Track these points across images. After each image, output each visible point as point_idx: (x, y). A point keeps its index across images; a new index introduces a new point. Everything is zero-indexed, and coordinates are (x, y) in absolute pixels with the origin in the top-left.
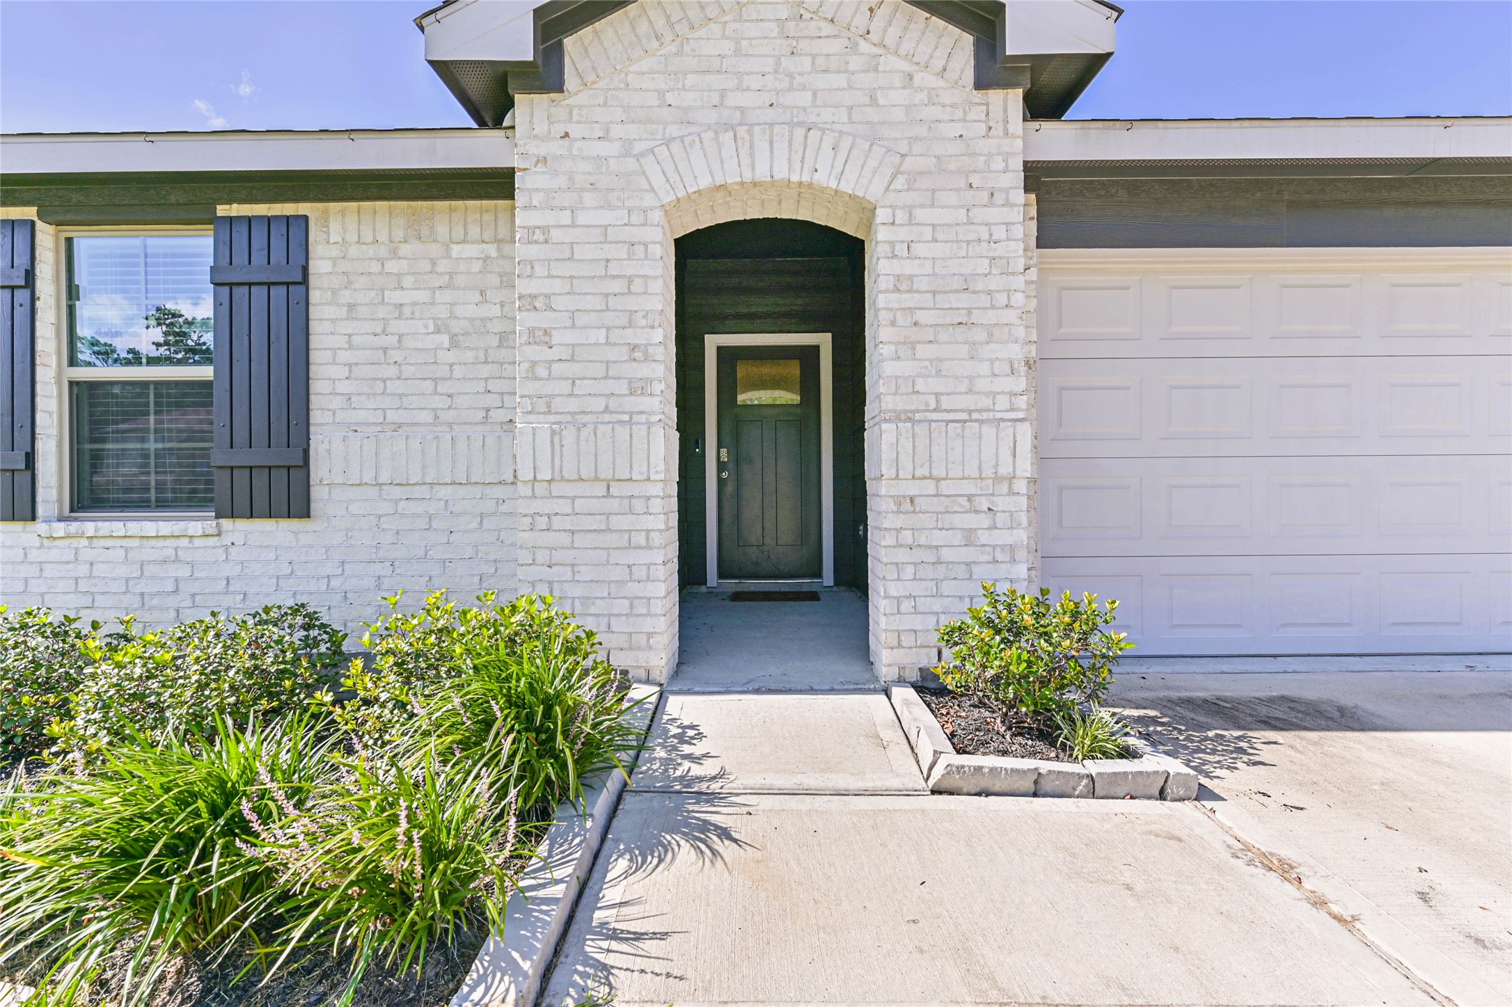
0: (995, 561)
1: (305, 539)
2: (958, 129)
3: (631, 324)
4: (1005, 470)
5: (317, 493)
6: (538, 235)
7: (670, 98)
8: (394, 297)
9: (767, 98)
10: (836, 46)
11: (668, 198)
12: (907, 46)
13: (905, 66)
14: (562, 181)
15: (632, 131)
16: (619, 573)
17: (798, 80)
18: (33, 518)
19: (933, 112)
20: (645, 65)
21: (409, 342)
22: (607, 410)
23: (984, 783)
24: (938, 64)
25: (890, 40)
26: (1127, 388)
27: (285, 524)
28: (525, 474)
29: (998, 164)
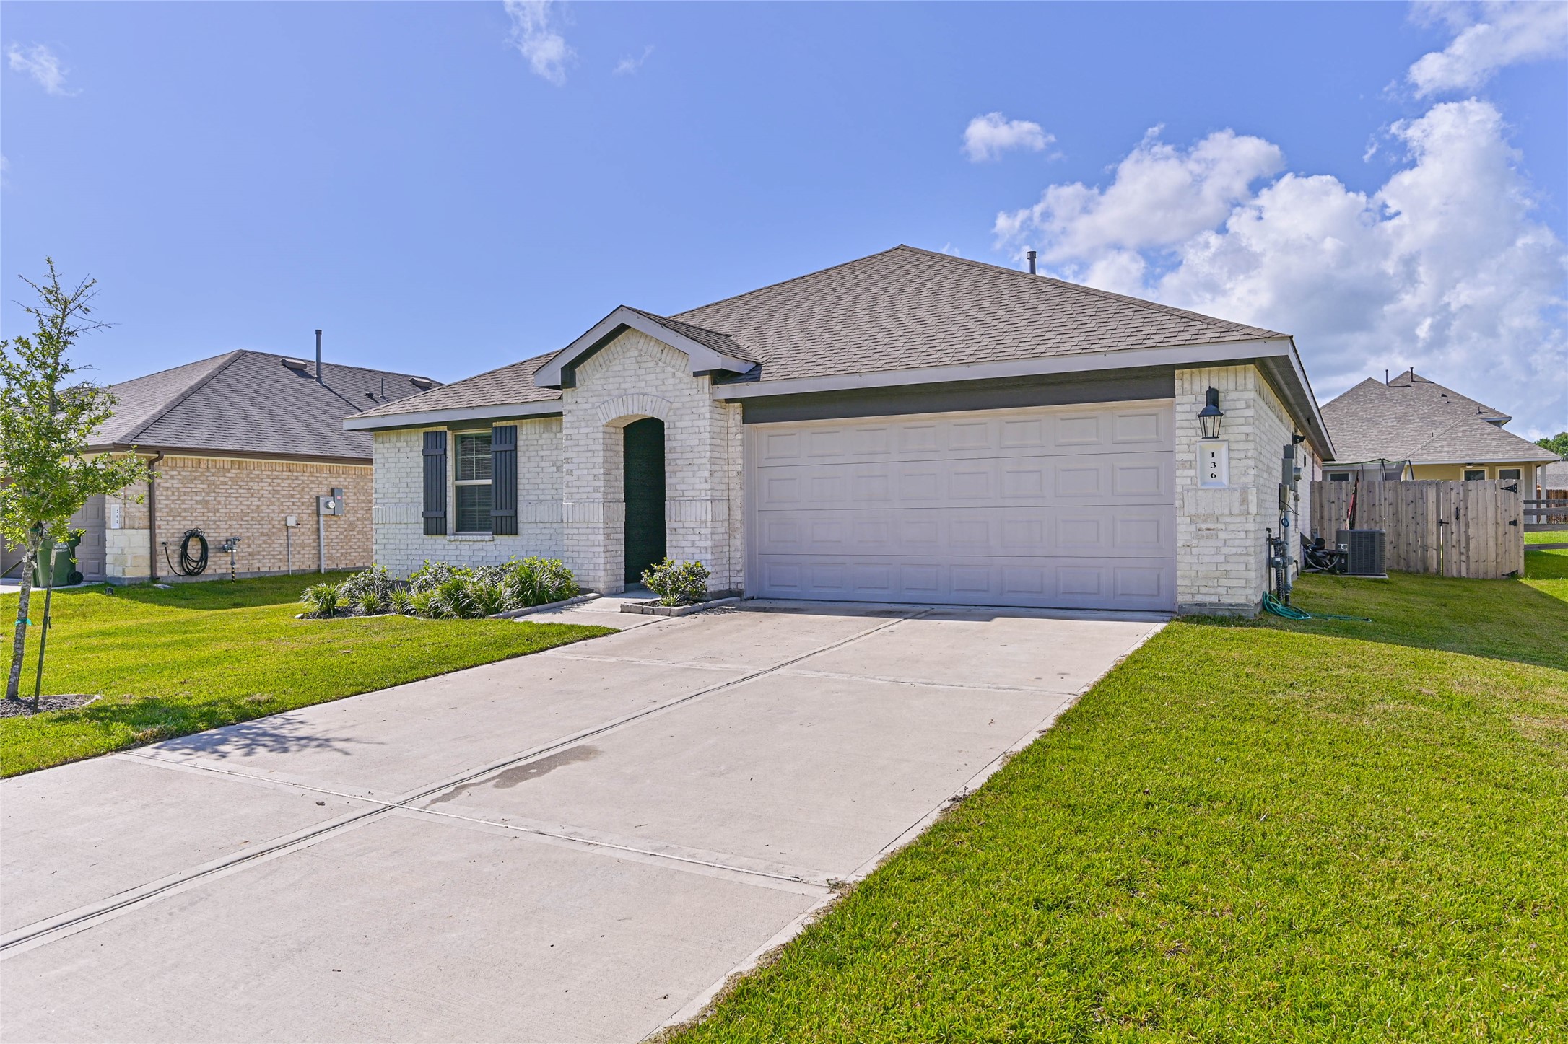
0: (701, 553)
1: (517, 542)
2: (689, 392)
3: (594, 467)
4: (703, 518)
5: (520, 526)
6: (569, 438)
7: (605, 387)
8: (541, 453)
9: (632, 385)
10: (652, 364)
11: (604, 423)
12: (673, 362)
13: (672, 370)
14: (575, 418)
15: (594, 399)
16: (591, 555)
17: (641, 377)
18: (446, 534)
19: (682, 386)
20: (598, 376)
21: (545, 470)
22: (588, 498)
23: (629, 610)
24: (682, 368)
25: (668, 361)
26: (795, 479)
27: (511, 537)
28: (565, 520)
29: (701, 404)
